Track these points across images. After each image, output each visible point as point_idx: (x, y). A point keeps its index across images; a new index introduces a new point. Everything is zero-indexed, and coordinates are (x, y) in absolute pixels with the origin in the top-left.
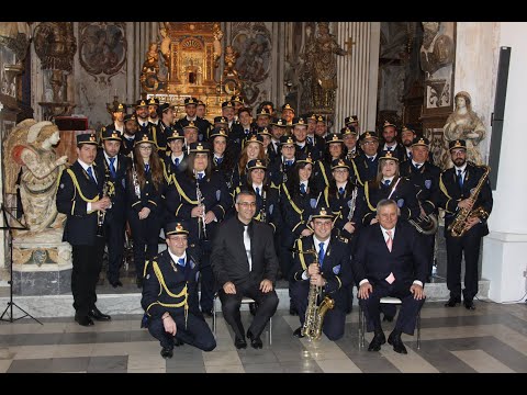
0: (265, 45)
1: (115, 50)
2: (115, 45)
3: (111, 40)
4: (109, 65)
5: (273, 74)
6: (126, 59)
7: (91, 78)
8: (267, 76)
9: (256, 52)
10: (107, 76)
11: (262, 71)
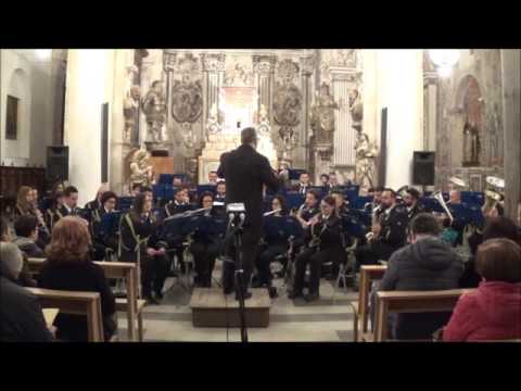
0: (297, 101)
1: (195, 107)
2: (195, 104)
3: (192, 101)
4: (191, 116)
5: (303, 120)
6: (202, 112)
7: (179, 125)
8: (298, 122)
9: (291, 105)
10: (189, 124)
11: (295, 119)
